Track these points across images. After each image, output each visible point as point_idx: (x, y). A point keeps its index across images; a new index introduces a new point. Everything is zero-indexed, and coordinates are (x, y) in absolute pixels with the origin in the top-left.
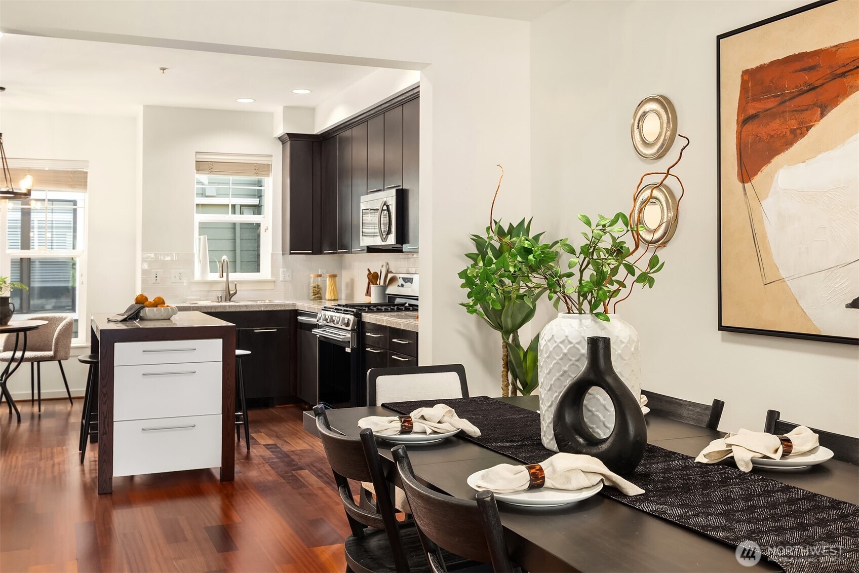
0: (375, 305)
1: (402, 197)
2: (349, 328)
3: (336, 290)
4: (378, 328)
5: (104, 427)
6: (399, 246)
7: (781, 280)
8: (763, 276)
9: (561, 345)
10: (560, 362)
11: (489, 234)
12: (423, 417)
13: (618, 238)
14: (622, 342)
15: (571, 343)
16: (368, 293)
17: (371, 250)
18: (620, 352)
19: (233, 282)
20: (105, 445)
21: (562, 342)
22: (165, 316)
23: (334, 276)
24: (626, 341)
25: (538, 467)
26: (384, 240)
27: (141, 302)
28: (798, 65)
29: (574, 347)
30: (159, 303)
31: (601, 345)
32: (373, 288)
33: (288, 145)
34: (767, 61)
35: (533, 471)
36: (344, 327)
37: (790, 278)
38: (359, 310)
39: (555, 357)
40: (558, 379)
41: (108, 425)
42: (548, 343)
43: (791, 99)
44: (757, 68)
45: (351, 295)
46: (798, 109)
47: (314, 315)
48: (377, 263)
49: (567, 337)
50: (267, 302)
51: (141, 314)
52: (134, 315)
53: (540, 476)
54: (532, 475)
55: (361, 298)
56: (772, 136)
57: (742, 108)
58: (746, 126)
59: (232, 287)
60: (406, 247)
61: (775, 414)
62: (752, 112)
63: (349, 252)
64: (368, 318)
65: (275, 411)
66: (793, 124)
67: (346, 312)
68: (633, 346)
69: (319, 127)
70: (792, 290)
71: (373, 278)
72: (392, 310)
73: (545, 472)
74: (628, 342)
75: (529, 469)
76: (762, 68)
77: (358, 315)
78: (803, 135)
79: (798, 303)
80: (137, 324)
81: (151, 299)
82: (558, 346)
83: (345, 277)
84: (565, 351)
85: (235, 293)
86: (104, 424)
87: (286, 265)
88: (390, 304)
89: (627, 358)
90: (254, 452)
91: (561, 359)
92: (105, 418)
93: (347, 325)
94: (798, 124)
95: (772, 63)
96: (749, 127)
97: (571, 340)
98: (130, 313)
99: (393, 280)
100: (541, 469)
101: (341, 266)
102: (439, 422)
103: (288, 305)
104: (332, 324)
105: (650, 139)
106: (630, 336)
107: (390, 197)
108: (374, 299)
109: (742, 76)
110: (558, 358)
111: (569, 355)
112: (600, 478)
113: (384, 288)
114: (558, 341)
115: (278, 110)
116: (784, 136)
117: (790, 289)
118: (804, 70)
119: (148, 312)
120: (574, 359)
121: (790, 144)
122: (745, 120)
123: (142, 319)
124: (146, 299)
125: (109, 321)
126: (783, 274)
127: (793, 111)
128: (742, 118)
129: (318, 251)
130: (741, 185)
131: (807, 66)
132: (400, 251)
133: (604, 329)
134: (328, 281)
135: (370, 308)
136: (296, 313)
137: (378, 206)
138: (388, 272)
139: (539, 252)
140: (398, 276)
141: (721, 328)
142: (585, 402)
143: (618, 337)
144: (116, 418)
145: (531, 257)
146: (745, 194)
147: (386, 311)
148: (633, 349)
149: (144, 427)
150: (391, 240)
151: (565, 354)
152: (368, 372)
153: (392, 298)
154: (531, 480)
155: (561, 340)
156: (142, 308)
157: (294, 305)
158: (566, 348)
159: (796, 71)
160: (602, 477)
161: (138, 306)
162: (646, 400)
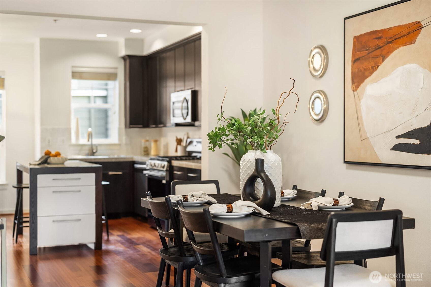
0: (179, 157)
1: (195, 94)
2: (165, 169)
3: (158, 149)
4: (181, 169)
5: (33, 220)
6: (193, 123)
7: (367, 138)
8: (361, 136)
9: (247, 163)
10: (247, 170)
11: (218, 118)
12: (193, 196)
13: (272, 119)
14: (272, 162)
15: (251, 162)
16: (176, 151)
17: (177, 125)
18: (270, 165)
19: (95, 145)
20: (33, 229)
21: (248, 162)
22: (61, 162)
23: (156, 141)
24: (273, 161)
25: (231, 205)
26: (185, 119)
27: (48, 154)
28: (375, 36)
29: (252, 163)
30: (58, 155)
31: (260, 161)
32: (179, 147)
33: (128, 62)
34: (363, 32)
35: (229, 206)
36: (162, 169)
37: (371, 137)
38: (170, 159)
39: (245, 168)
40: (246, 177)
41: (35, 219)
42: (243, 163)
43: (372, 52)
44: (359, 35)
45: (167, 151)
46: (375, 57)
47: (144, 163)
48: (182, 133)
49: (249, 159)
50: (116, 156)
51: (49, 161)
52: (45, 161)
53: (231, 208)
54: (228, 207)
55: (172, 153)
56: (365, 69)
57: (353, 55)
58: (355, 63)
59: (94, 147)
60: (197, 123)
61: (342, 193)
62: (357, 57)
63: (165, 126)
64: (176, 163)
65: (122, 220)
66: (373, 64)
67: (163, 160)
68: (277, 163)
69: (146, 52)
70: (372, 143)
71: (179, 141)
72: (189, 159)
73: (233, 207)
74: (274, 161)
75: (227, 205)
76: (361, 36)
77: (169, 162)
78: (376, 70)
79: (373, 149)
80: (46, 165)
81: (53, 153)
82: (246, 163)
83: (163, 142)
84: (249, 165)
85: (96, 152)
86: (33, 217)
87: (127, 134)
88: (189, 156)
89: (274, 168)
90: (111, 238)
91: (247, 169)
92: (33, 214)
93: (164, 167)
94: (375, 64)
95: (365, 34)
96: (356, 64)
97: (251, 161)
98: (42, 160)
99: (191, 143)
100: (232, 206)
101: (161, 135)
102: (199, 198)
103: (129, 158)
104: (155, 168)
105: (317, 67)
106: (275, 159)
107: (188, 94)
108: (179, 154)
109: (354, 39)
110: (246, 168)
111: (250, 167)
112: (253, 208)
113: (186, 147)
114: (246, 161)
115: (121, 41)
116: (369, 70)
117: (371, 142)
118: (377, 38)
119: (52, 159)
120: (252, 168)
121: (371, 73)
122: (355, 61)
123: (49, 164)
124: (50, 153)
125: (30, 164)
126: (368, 135)
127: (373, 58)
128: (353, 60)
129: (146, 126)
130: (353, 92)
131: (378, 37)
132: (193, 125)
133: (264, 156)
134: (153, 144)
135: (177, 158)
136: (134, 163)
137: (182, 99)
138: (188, 138)
139: (238, 125)
140: (193, 140)
141: (345, 162)
142: (256, 185)
143: (270, 159)
144: (38, 215)
145: (234, 127)
146: (354, 97)
147: (186, 160)
148: (276, 164)
149: (54, 220)
150: (189, 120)
151: (249, 167)
152: (172, 183)
153: (190, 153)
154: (228, 209)
155: (247, 161)
156: (49, 157)
157: (132, 158)
158: (249, 164)
159: (374, 39)
160: (254, 208)
161: (46, 156)
162: (296, 192)
